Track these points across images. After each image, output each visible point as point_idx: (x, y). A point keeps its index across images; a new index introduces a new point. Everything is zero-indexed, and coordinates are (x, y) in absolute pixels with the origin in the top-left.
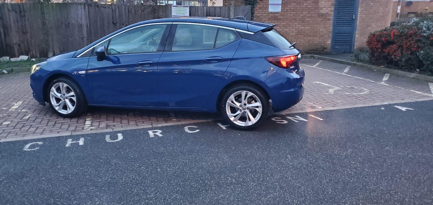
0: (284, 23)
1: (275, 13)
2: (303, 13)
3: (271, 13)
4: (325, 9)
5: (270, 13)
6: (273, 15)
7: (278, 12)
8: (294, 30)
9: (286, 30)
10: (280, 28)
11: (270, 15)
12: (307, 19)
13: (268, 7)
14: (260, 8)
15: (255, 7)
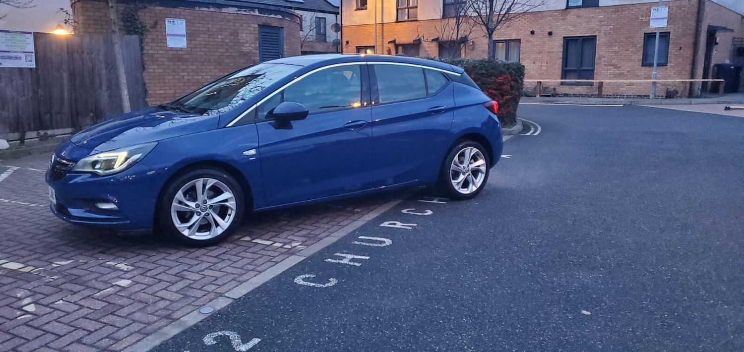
0: (194, 67)
1: (177, 50)
2: (220, 50)
3: (172, 49)
4: (247, 45)
5: (169, 49)
6: (175, 53)
7: (182, 48)
8: (209, 77)
9: (196, 77)
10: (188, 75)
11: (171, 52)
12: (226, 61)
13: (166, 39)
14: (153, 40)
15: (145, 39)
